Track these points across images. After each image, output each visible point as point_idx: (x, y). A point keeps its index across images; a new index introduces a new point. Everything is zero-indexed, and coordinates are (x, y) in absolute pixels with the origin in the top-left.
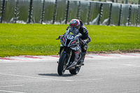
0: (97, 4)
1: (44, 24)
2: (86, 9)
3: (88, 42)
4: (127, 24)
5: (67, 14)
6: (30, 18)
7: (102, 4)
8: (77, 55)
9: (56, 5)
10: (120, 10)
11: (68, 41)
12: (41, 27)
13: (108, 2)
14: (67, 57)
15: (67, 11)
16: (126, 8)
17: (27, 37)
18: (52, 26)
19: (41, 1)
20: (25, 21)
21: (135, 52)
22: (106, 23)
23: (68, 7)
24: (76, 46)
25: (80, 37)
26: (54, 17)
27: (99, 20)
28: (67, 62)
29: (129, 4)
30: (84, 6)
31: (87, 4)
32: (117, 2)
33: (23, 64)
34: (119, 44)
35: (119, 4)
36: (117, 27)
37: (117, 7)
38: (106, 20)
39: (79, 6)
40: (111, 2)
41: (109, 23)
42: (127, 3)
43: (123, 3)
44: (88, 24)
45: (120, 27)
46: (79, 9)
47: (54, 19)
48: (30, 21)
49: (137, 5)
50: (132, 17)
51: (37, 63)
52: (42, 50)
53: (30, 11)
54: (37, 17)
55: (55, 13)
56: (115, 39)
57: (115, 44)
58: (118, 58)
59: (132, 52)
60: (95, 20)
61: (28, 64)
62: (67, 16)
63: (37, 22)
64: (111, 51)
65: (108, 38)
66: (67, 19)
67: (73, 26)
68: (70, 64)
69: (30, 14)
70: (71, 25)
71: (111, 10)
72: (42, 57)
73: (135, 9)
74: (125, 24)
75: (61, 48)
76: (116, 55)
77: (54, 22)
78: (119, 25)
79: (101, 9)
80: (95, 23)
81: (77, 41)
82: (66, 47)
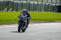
4: (21, 10)
7: (9, 2)
10: (17, 4)
13: (12, 1)
16: (20, 3)
25: (27, 16)
27: (8, 9)
29: (22, 1)
31: (2, 2)
32: (16, 0)
34: (17, 20)
35: (17, 2)
36: (16, 12)
38: (11, 9)
41: (12, 10)
42: (20, 1)
43: (19, 1)
44: (3, 11)
45: (17, 12)
49: (26, 2)
50: (23, 7)
56: (15, 18)
57: (15, 20)
60: (6, 9)
64: (13, 23)
65: (12, 17)
70: (23, 11)
71: (13, 4)
73: (24, 4)
78: (17, 11)
79: (8, 4)
81: (26, 18)
82: (21, 21)
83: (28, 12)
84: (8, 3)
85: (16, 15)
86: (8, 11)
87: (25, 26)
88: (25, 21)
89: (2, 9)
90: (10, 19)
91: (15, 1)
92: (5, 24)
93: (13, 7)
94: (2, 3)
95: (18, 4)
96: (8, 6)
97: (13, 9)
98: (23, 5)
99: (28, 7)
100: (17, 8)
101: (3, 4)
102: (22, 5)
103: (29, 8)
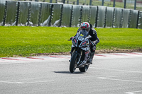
0: (48, 5)
2: (37, 11)
3: (96, 43)
7: (53, 5)
8: (87, 54)
9: (6, 7)
11: (79, 42)
13: (59, 3)
14: (78, 57)
15: (18, 12)
18: (3, 27)
23: (18, 9)
29: (80, 5)
31: (38, 6)
32: (68, 3)
35: (70, 6)
36: (68, 28)
39: (30, 7)
40: (62, 3)
41: (60, 24)
42: (78, 4)
43: (74, 3)
44: (39, 25)
45: (71, 28)
49: (89, 6)
57: (66, 45)
62: (17, 18)
64: (62, 53)
66: (17, 20)
68: (80, 63)
74: (76, 25)
75: (73, 49)
78: (70, 26)
79: (52, 10)
80: (46, 25)
81: (87, 42)
82: (77, 47)
84: (50, 9)
85: (67, 34)
86: (50, 25)
87: (86, 59)
88: (85, 49)
89: (38, 21)
90: (56, 42)
91: (65, 5)
92: (44, 54)
95: (72, 12)
103: (97, 19)
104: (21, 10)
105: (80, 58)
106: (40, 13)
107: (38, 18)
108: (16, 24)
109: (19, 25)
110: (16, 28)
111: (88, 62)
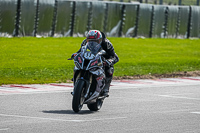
0: (117, 5)
1: (38, 36)
2: (101, 14)
3: (114, 62)
4: (163, 34)
5: (73, 21)
6: (17, 28)
7: (124, 6)
8: (100, 81)
9: (56, 9)
10: (151, 14)
11: (87, 61)
12: (34, 42)
13: (134, 3)
14: (85, 86)
15: (73, 17)
16: (161, 10)
17: (14, 57)
18: (51, 39)
19: (33, 3)
20: (10, 33)
21: (174, 76)
22: (130, 34)
23: (74, 11)
24: (98, 68)
26: (53, 26)
27: (121, 29)
28: (85, 92)
29: (165, 5)
30: (98, 9)
31: (102, 6)
32: (146, 2)
33: (8, 97)
34: (151, 64)
35: (150, 6)
37: (147, 10)
38: (131, 30)
39: (91, 9)
40: (138, 3)
41: (135, 34)
42: (161, 3)
43: (155, 3)
46: (90, 14)
47: (53, 30)
48: (17, 34)
50: (169, 24)
51: (29, 95)
52: (37, 76)
53: (17, 19)
54: (28, 28)
55: (54, 20)
56: (144, 58)
58: (150, 86)
59: (170, 76)
60: (115, 30)
61: (15, 97)
62: (72, 25)
63: (28, 34)
64: (138, 76)
66: (72, 28)
67: (92, 39)
68: (89, 96)
69: (18, 23)
71: (138, 14)
72: (36, 86)
73: (174, 12)
74: (159, 35)
76: (146, 81)
77: (53, 34)
78: (150, 36)
79: (123, 13)
80: (114, 35)
81: (99, 61)
82: (84, 70)
83: (107, 41)
84: (120, 11)
86: (120, 35)
88: (95, 72)
89: (102, 29)
90: (129, 61)
91: (143, 6)
93: (136, 25)
94: (103, 12)
95: (153, 15)
96: (123, 21)
97: (136, 29)
98: (170, 16)
99: (186, 24)
100: (151, 28)
101: (106, 13)
102: (166, 19)
104: (77, 14)
105: (89, 89)
106: (106, 18)
107: (103, 24)
108: (71, 34)
109: (74, 36)
110: (70, 40)
111: (102, 94)
